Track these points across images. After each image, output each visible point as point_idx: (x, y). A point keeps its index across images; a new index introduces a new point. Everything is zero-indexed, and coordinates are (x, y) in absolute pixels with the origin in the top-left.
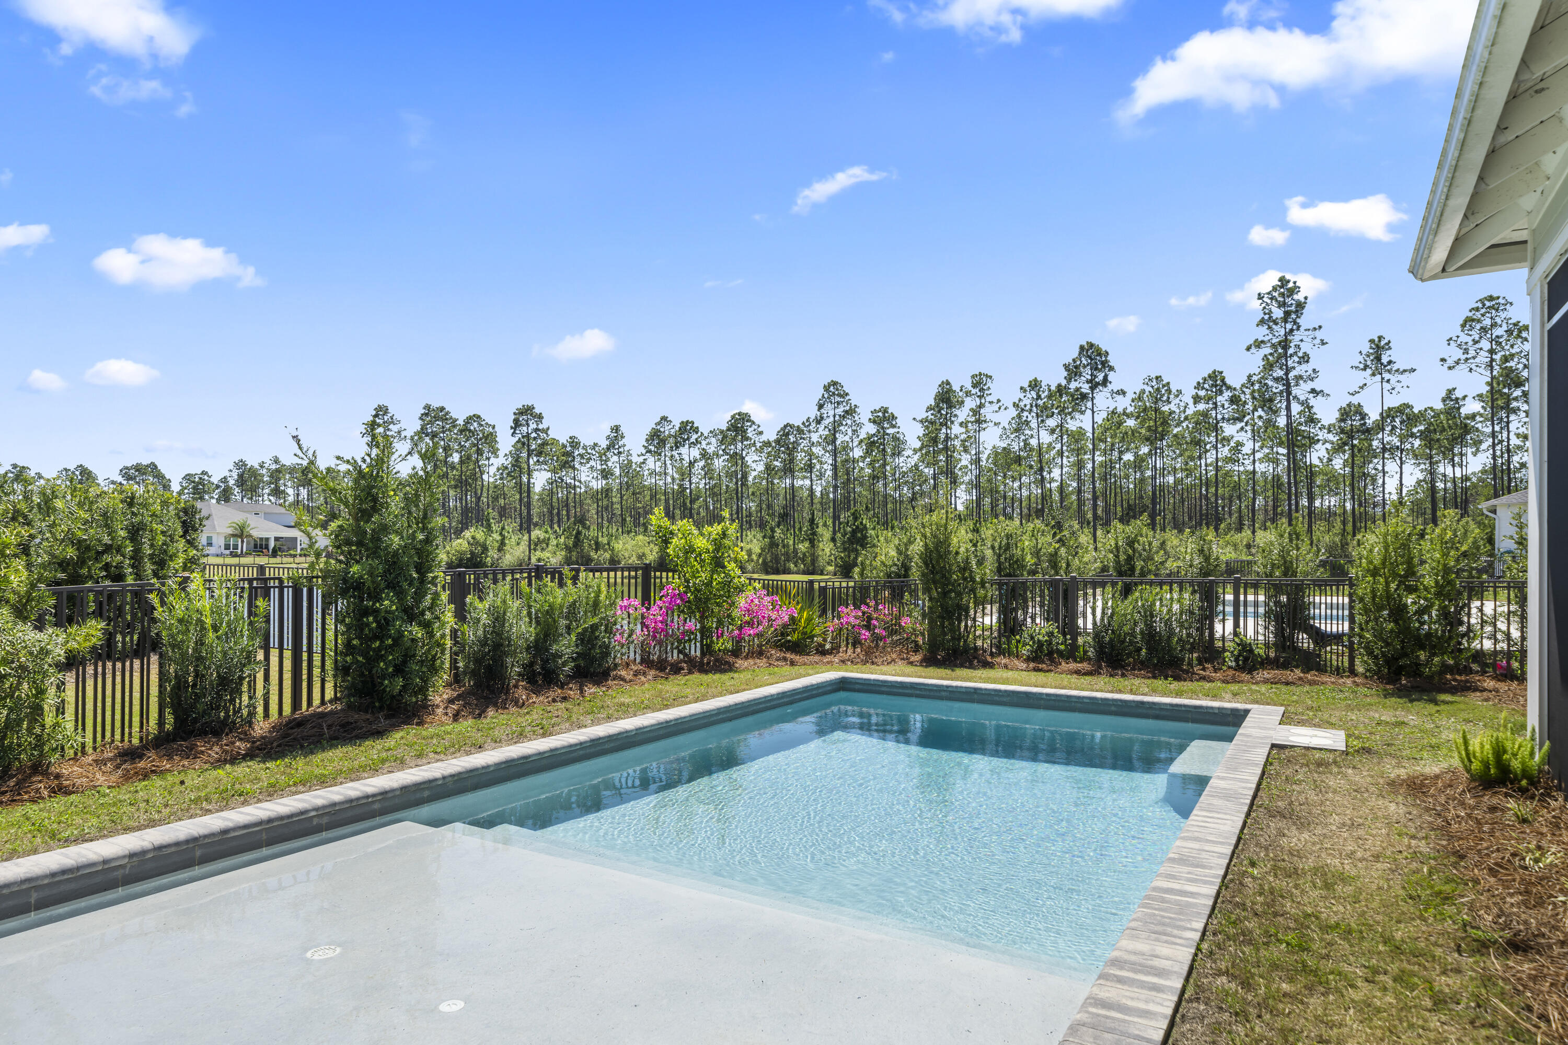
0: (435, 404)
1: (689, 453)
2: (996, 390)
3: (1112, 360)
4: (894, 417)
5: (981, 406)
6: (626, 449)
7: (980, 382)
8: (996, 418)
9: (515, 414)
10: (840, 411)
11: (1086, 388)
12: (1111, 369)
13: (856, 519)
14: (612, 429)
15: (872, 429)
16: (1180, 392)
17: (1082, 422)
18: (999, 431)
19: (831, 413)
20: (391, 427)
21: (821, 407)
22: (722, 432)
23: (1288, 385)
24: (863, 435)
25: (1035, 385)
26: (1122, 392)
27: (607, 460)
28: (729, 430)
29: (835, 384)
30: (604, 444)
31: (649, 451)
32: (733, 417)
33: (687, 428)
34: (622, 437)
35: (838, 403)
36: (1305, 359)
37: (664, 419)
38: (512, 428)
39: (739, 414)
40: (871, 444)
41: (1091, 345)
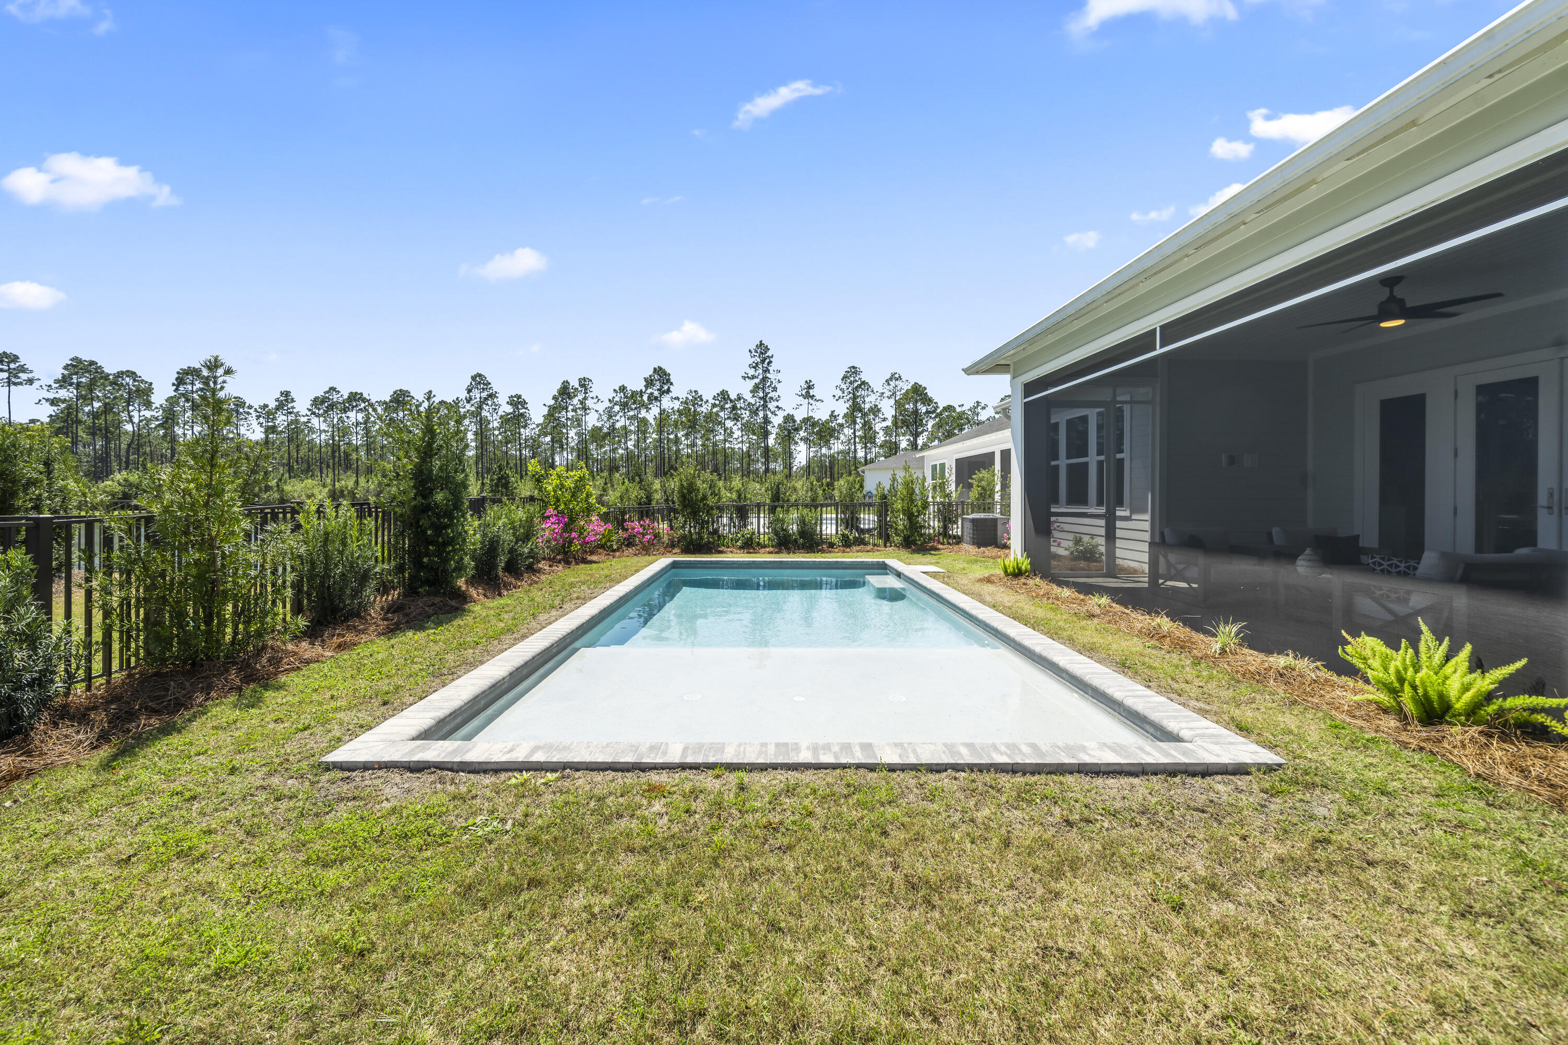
0: (86, 356)
1: (354, 416)
2: (596, 389)
3: (672, 379)
4: (525, 403)
5: (585, 398)
6: (295, 411)
7: (584, 383)
8: (597, 407)
9: (178, 373)
10: (484, 395)
11: (656, 393)
12: (672, 384)
13: (501, 470)
14: (282, 393)
15: (509, 409)
16: (707, 401)
17: (651, 415)
18: (597, 416)
19: (478, 396)
20: (20, 375)
21: (469, 391)
22: (385, 403)
23: (765, 401)
24: (501, 413)
25: (623, 389)
26: (677, 398)
27: (274, 419)
28: (391, 401)
29: (480, 375)
30: (272, 405)
31: (314, 413)
32: (395, 393)
33: (355, 398)
34: (293, 401)
35: (483, 389)
36: (775, 389)
37: (333, 389)
38: (173, 385)
39: (401, 390)
40: (506, 420)
41: (660, 368)
